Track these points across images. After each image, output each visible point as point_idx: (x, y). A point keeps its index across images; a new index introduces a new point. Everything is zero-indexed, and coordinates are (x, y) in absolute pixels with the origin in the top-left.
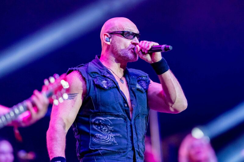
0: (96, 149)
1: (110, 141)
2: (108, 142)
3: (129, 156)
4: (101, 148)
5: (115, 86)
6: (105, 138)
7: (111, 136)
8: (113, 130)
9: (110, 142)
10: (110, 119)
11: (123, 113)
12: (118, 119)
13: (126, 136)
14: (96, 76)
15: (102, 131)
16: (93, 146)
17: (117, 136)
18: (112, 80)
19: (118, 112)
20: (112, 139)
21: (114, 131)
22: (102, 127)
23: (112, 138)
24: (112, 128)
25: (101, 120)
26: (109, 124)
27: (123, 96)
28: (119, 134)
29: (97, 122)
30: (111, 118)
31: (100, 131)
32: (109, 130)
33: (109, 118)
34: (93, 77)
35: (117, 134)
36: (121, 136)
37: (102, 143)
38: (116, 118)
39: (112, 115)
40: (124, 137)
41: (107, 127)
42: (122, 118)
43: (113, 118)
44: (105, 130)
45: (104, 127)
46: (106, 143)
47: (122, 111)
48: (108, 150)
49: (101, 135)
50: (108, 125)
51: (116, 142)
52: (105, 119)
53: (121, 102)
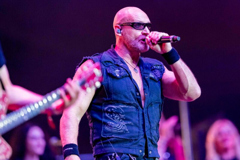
0: (108, 136)
2: (120, 130)
3: (141, 144)
4: (113, 136)
5: (128, 75)
6: (116, 126)
7: (123, 124)
8: (125, 118)
9: (122, 130)
10: (121, 108)
11: (135, 101)
12: (130, 107)
13: (138, 124)
14: (110, 65)
15: (114, 119)
16: (105, 134)
17: (129, 125)
18: (125, 69)
19: (130, 100)
20: (124, 127)
21: (126, 120)
22: (114, 115)
24: (124, 117)
25: (113, 108)
26: (121, 113)
27: (136, 85)
28: (130, 123)
29: (109, 110)
30: (122, 106)
31: (112, 119)
32: (120, 118)
33: (120, 106)
34: (106, 66)
35: (128, 122)
36: (132, 124)
37: (113, 131)
38: (128, 107)
39: (124, 103)
40: (136, 125)
41: (119, 115)
42: (134, 106)
43: (125, 106)
44: (117, 118)
45: (116, 116)
46: (118, 131)
47: (134, 100)
48: (120, 138)
49: (113, 123)
51: (127, 130)
52: (116, 107)
53: (133, 90)
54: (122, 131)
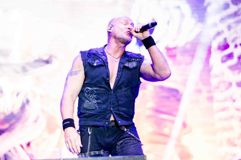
0: (84, 112)
1: (93, 106)
2: (92, 107)
3: (107, 118)
4: (87, 112)
5: (104, 64)
6: (90, 104)
7: (94, 103)
12: (101, 89)
16: (83, 110)
17: (99, 103)
20: (95, 105)
21: (97, 99)
24: (96, 97)
25: (89, 89)
29: (87, 91)
32: (94, 97)
35: (99, 101)
36: (101, 102)
37: (88, 108)
38: (99, 89)
39: (96, 86)
42: (104, 89)
43: (97, 88)
46: (91, 108)
47: (104, 83)
48: (91, 113)
49: (88, 101)
50: (94, 94)
51: (97, 107)
52: (91, 89)
53: (105, 76)
54: (94, 108)
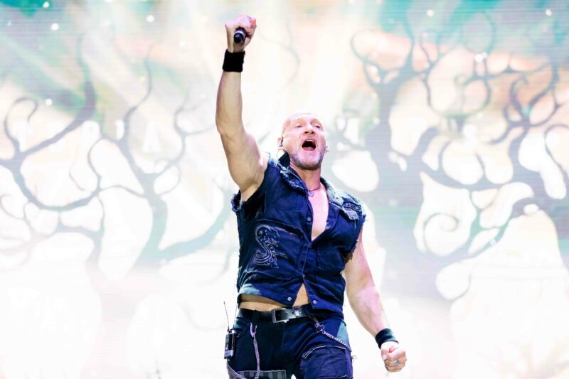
6: (263, 257)
7: (273, 255)
8: (278, 246)
9: (269, 262)
10: (278, 231)
11: (300, 227)
12: (290, 233)
13: (294, 260)
15: (263, 245)
22: (265, 239)
23: (273, 257)
25: (267, 229)
26: (275, 237)
28: (284, 254)
29: (261, 232)
30: (280, 229)
32: (272, 244)
33: (277, 228)
36: (286, 257)
37: (258, 263)
38: (287, 232)
41: (271, 240)
42: (297, 233)
43: (284, 230)
44: (267, 244)
46: (263, 263)
49: (260, 252)
51: (276, 264)
52: (272, 228)
